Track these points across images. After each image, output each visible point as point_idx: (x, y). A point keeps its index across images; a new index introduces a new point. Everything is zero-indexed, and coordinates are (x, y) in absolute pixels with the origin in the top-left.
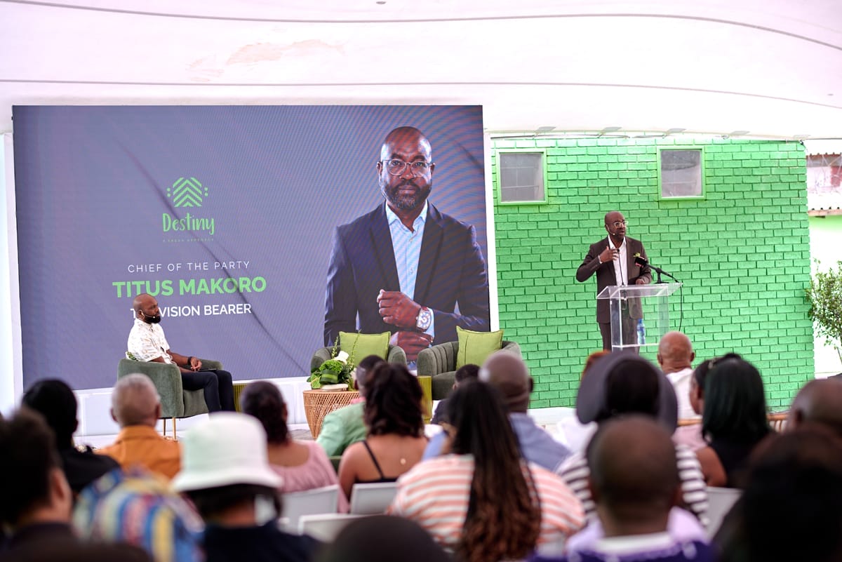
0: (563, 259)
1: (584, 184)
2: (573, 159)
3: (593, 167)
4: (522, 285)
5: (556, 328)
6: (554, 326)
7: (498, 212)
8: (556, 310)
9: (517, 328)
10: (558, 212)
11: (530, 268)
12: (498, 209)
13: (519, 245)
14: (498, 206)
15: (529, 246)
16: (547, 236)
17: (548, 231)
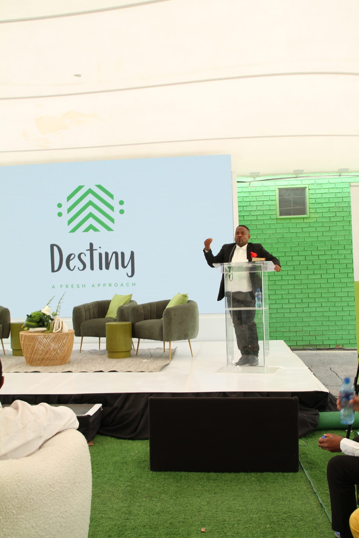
0: (319, 249)
1: (333, 205)
2: (326, 191)
3: (339, 195)
4: (292, 265)
5: (314, 289)
6: (313, 288)
7: (277, 222)
8: (314, 279)
9: (288, 289)
10: (316, 222)
11: (297, 255)
12: (277, 220)
13: (291, 241)
14: (277, 219)
15: (297, 242)
16: (309, 236)
17: (309, 233)
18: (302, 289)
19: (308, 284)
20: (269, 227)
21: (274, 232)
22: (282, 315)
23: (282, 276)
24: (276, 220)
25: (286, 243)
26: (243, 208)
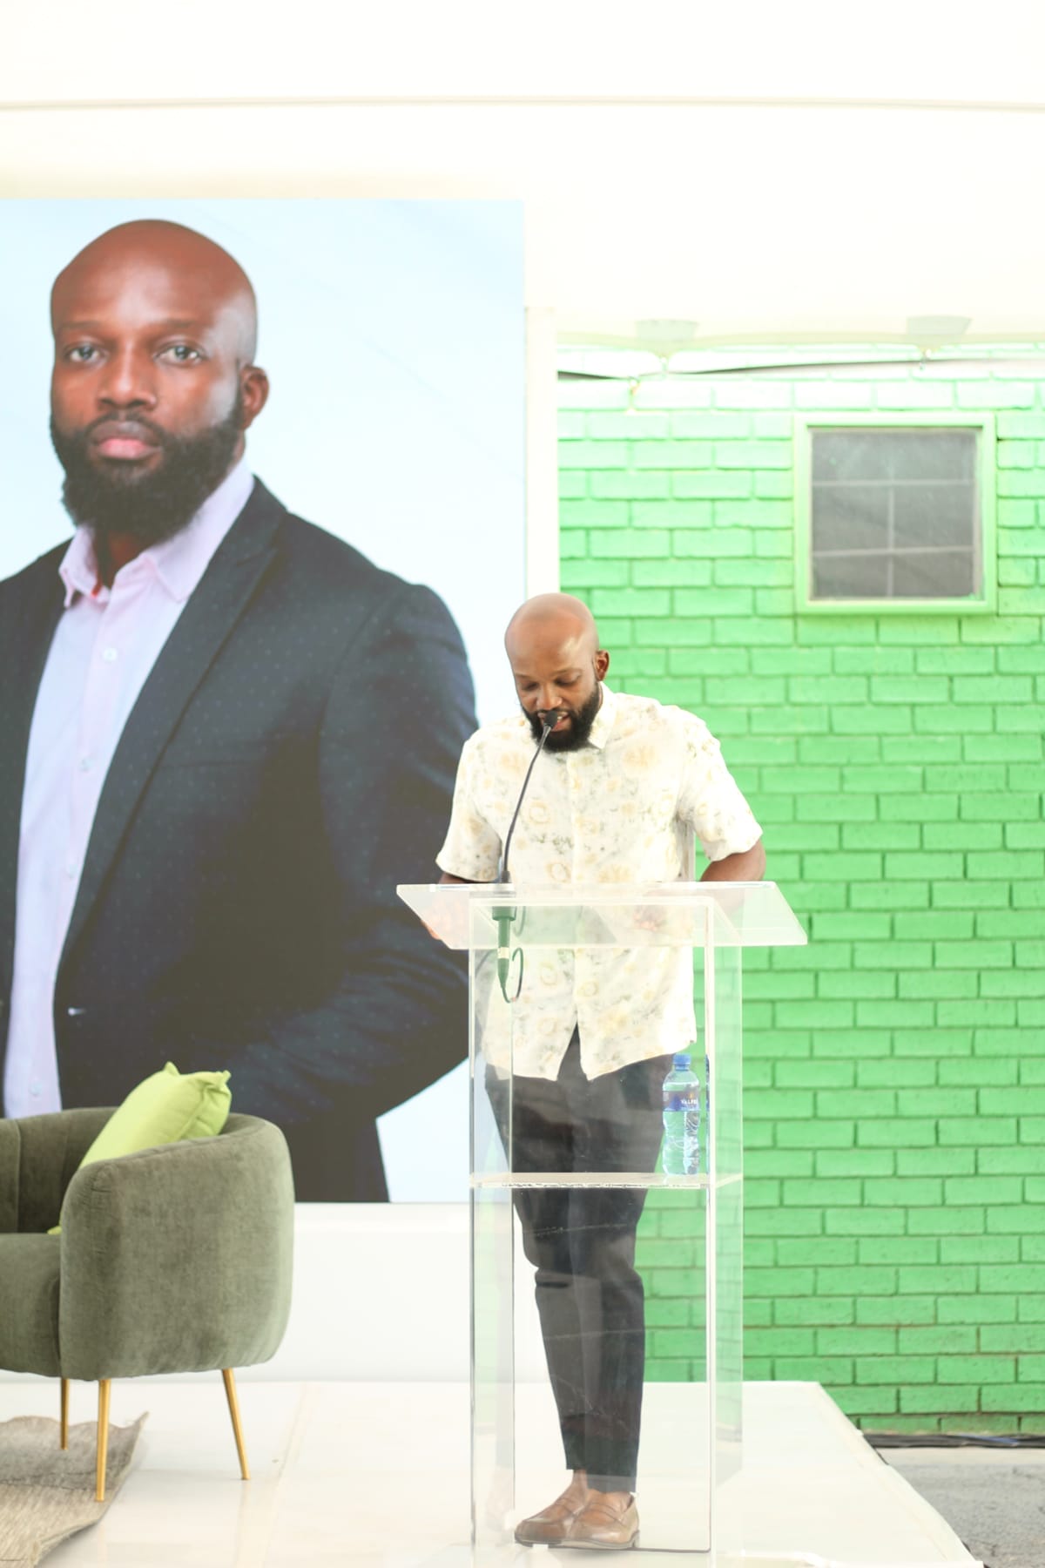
4: (884, 905)
5: (1013, 1064)
6: (1007, 1057)
7: (796, 637)
8: (1017, 999)
9: (854, 1060)
10: (1033, 644)
11: (916, 845)
12: (796, 624)
13: (876, 759)
14: (795, 617)
15: (917, 764)
16: (988, 727)
17: (994, 711)
18: (938, 1060)
19: (975, 1028)
20: (743, 668)
21: (774, 696)
22: (812, 1222)
23: (816, 977)
24: (789, 624)
25: (847, 771)
26: (588, 542)
